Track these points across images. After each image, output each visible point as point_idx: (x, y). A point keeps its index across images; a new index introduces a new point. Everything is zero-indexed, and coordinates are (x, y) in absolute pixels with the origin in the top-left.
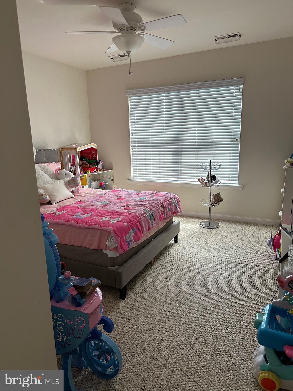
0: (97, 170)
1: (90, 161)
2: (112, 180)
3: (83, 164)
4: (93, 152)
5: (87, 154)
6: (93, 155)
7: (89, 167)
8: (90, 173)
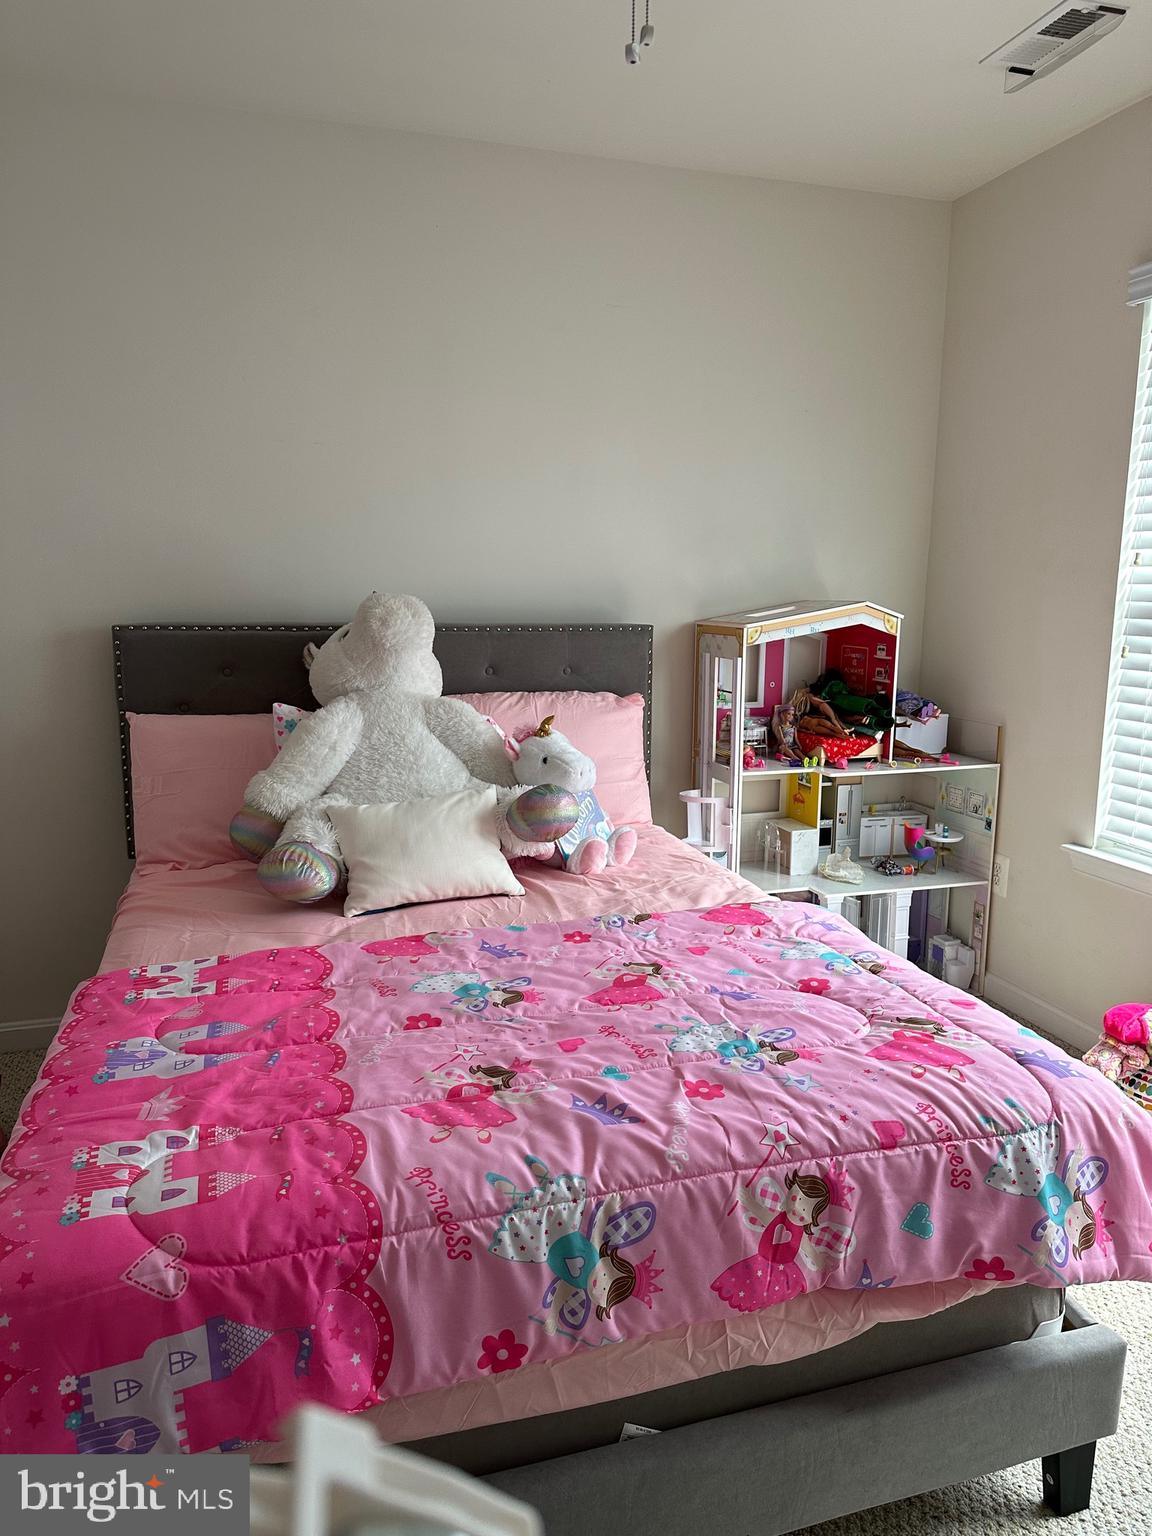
0: (885, 755)
1: (844, 703)
2: (989, 824)
3: (815, 711)
4: (881, 655)
5: (855, 663)
6: (878, 669)
7: (832, 734)
8: (828, 764)
